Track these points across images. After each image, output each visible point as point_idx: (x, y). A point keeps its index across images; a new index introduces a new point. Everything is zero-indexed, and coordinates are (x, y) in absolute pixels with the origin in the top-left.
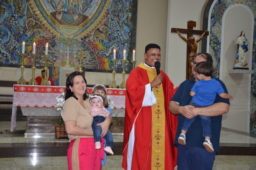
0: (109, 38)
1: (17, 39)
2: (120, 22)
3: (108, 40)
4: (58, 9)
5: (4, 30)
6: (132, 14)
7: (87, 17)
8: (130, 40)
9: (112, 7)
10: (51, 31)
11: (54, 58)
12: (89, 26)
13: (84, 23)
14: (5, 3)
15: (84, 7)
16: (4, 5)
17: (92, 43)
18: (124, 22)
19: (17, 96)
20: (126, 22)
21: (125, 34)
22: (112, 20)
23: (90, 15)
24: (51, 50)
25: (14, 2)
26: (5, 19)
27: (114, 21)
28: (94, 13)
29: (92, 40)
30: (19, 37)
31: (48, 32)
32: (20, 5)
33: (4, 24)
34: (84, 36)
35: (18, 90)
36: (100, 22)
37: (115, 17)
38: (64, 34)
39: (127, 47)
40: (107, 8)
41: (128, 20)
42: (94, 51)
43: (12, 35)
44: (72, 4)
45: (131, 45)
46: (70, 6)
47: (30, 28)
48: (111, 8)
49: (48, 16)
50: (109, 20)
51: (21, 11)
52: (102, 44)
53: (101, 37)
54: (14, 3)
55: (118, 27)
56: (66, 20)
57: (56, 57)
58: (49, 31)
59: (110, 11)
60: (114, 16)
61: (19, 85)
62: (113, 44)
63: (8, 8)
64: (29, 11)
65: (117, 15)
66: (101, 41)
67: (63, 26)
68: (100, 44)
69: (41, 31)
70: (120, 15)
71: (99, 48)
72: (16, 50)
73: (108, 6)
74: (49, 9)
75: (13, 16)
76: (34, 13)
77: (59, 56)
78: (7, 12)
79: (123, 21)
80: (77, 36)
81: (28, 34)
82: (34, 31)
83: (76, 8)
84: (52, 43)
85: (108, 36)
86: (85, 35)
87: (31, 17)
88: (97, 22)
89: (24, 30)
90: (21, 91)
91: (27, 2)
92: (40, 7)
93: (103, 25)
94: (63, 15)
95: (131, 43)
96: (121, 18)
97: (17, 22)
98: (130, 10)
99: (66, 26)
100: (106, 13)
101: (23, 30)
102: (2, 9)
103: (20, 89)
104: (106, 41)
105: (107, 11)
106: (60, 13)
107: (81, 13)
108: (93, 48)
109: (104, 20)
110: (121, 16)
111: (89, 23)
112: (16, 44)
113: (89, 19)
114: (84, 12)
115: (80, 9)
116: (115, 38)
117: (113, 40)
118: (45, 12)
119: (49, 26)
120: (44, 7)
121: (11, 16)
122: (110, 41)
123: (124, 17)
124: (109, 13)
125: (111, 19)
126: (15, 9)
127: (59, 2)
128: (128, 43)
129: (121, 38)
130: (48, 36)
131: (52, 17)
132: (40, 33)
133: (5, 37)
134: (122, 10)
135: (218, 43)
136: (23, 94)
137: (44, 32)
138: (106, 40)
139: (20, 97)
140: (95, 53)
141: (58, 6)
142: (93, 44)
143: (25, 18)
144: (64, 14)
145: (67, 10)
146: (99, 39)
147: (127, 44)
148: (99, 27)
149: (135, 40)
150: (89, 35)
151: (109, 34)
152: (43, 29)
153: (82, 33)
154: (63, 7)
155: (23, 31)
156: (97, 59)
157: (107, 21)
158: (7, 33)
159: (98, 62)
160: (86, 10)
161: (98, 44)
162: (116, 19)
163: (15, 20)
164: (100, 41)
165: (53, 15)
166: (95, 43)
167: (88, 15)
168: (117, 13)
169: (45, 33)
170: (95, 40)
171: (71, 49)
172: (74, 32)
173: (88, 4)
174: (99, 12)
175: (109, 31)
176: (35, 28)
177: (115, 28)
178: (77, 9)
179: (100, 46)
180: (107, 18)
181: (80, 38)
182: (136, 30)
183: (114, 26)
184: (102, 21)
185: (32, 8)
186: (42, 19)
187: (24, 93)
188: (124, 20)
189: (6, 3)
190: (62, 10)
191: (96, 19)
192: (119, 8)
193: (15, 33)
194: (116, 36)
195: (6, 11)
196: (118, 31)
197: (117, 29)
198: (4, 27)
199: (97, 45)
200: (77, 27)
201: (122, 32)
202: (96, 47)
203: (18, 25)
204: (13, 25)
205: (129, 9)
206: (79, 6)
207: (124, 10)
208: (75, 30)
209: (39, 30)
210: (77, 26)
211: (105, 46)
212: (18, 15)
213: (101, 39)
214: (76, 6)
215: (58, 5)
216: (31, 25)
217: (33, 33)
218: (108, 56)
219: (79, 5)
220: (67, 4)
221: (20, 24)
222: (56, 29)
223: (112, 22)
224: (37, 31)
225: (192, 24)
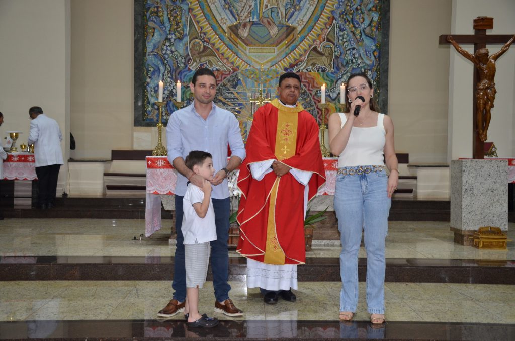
0: (337, 64)
1: (174, 77)
2: (357, 33)
3: (334, 69)
4: (241, 18)
5: (153, 64)
6: (380, 15)
7: (294, 29)
8: (377, 65)
9: (340, 5)
10: (231, 60)
11: (236, 106)
12: (298, 44)
13: (289, 40)
14: (155, 17)
15: (287, 11)
16: (152, 21)
17: (304, 75)
18: (364, 32)
19: (153, 176)
20: (367, 31)
21: (367, 55)
22: (342, 30)
23: (299, 25)
24: (232, 93)
25: (168, 14)
26: (155, 46)
27: (344, 32)
28: (306, 19)
29: (305, 71)
30: (178, 75)
31: (225, 61)
32: (178, 18)
33: (154, 55)
34: (289, 63)
35: (154, 165)
36: (318, 35)
37: (347, 23)
38: (253, 64)
39: (372, 78)
40: (331, 8)
41: (372, 27)
42: (309, 90)
43: (166, 72)
44: (266, 6)
45: (380, 75)
46: (264, 10)
47: (195, 56)
48: (339, 7)
49: (226, 33)
50: (336, 30)
51: (180, 28)
52: (323, 76)
53: (321, 63)
54: (169, 16)
55: (352, 42)
56: (256, 37)
57: (240, 104)
58: (226, 58)
59: (336, 14)
60: (345, 23)
61: (155, 157)
62: (344, 74)
63: (160, 26)
64: (193, 28)
65: (349, 19)
66: (320, 70)
67: (252, 48)
68: (320, 78)
69: (214, 60)
70: (357, 18)
71: (317, 83)
72: (173, 97)
73: (333, 5)
74: (226, 20)
75: (167, 39)
76: (202, 29)
77: (246, 104)
78: (158, 33)
79: (363, 30)
80: (277, 65)
81: (193, 68)
82: (201, 61)
83: (273, 13)
84: (233, 81)
85: (334, 60)
86: (291, 62)
87: (197, 38)
88: (313, 35)
89: (185, 61)
90: (158, 167)
91: (189, 12)
92: (211, 17)
93: (324, 40)
94: (250, 28)
95: (379, 69)
96: (358, 24)
97: (173, 49)
98: (376, 7)
99: (256, 48)
100: (329, 18)
101: (183, 61)
102: (151, 28)
103: (156, 163)
104: (330, 70)
105: (332, 13)
106: (245, 26)
107: (283, 21)
108: (306, 84)
109: (326, 30)
110: (358, 20)
111: (298, 40)
112: (173, 86)
113: (298, 32)
114: (288, 20)
115: (280, 14)
116: (347, 63)
117: (343, 68)
118: (220, 25)
119: (227, 50)
120: (218, 18)
121: (164, 39)
122: (338, 69)
123: (364, 22)
124: (335, 16)
125: (340, 27)
126: (171, 27)
127: (243, 5)
128: (372, 70)
129: (359, 62)
130: (226, 67)
131: (232, 33)
132: (212, 64)
133: (156, 76)
134: (361, 9)
136: (161, 173)
137: (218, 62)
138: (330, 68)
139: (156, 177)
140: (310, 95)
141: (242, 14)
142: (306, 78)
143: (187, 39)
144: (253, 28)
145: (257, 18)
146: (318, 68)
147: (371, 73)
148: (317, 44)
149: (387, 64)
150: (298, 61)
151: (337, 57)
152: (216, 57)
153: (285, 59)
154: (250, 13)
155: (184, 64)
156: (314, 104)
157: (331, 33)
158: (159, 69)
159: (316, 110)
160: (291, 16)
161: (317, 76)
162: (348, 27)
163: (170, 46)
164: (318, 71)
165: (233, 31)
166: (309, 75)
167: (295, 24)
168: (351, 16)
169: (220, 64)
170: (309, 70)
171: (266, 89)
172: (271, 57)
173: (295, 4)
174: (315, 17)
175: (335, 52)
176: (203, 56)
177: (348, 45)
178: (276, 15)
179: (320, 80)
180: (330, 27)
181: (282, 68)
182: (389, 44)
183: (344, 40)
184: (323, 34)
185: (198, 22)
186: (215, 39)
187: (162, 170)
188: (365, 28)
189: (157, 17)
190: (248, 20)
191: (311, 30)
192: (355, 6)
193: (170, 67)
194: (350, 60)
195: (156, 31)
196: (353, 49)
197: (351, 46)
198: (153, 59)
199: (313, 79)
200: (276, 48)
201: (362, 52)
202: (312, 83)
203: (176, 53)
204: (168, 54)
205: (373, 6)
206: (280, 9)
207: (363, 9)
208: (274, 54)
209: (211, 58)
210: (277, 46)
211: (328, 79)
212: (175, 36)
213: (320, 66)
214: (273, 10)
215: (241, 12)
216: (197, 52)
217: (200, 65)
218: (336, 98)
219: (278, 8)
220: (257, 9)
221: (179, 51)
222: (239, 56)
223: (341, 33)
224: (206, 61)
225: (483, 23)
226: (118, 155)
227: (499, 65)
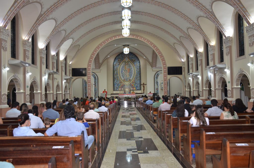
5: (115, 84)
6: (140, 78)
38: (126, 84)
56: (126, 81)
64: (119, 80)
74: (123, 79)
83: (128, 78)
93: (134, 81)
106: (125, 79)
110: (137, 78)
114: (130, 79)
119: (123, 82)
121: (116, 81)
127: (125, 77)
135: (158, 83)
174: (133, 78)
179: (134, 85)
197: (137, 81)
210: (129, 82)
216: (120, 83)
225: (144, 83)
226: (112, 94)
227: (145, 86)
